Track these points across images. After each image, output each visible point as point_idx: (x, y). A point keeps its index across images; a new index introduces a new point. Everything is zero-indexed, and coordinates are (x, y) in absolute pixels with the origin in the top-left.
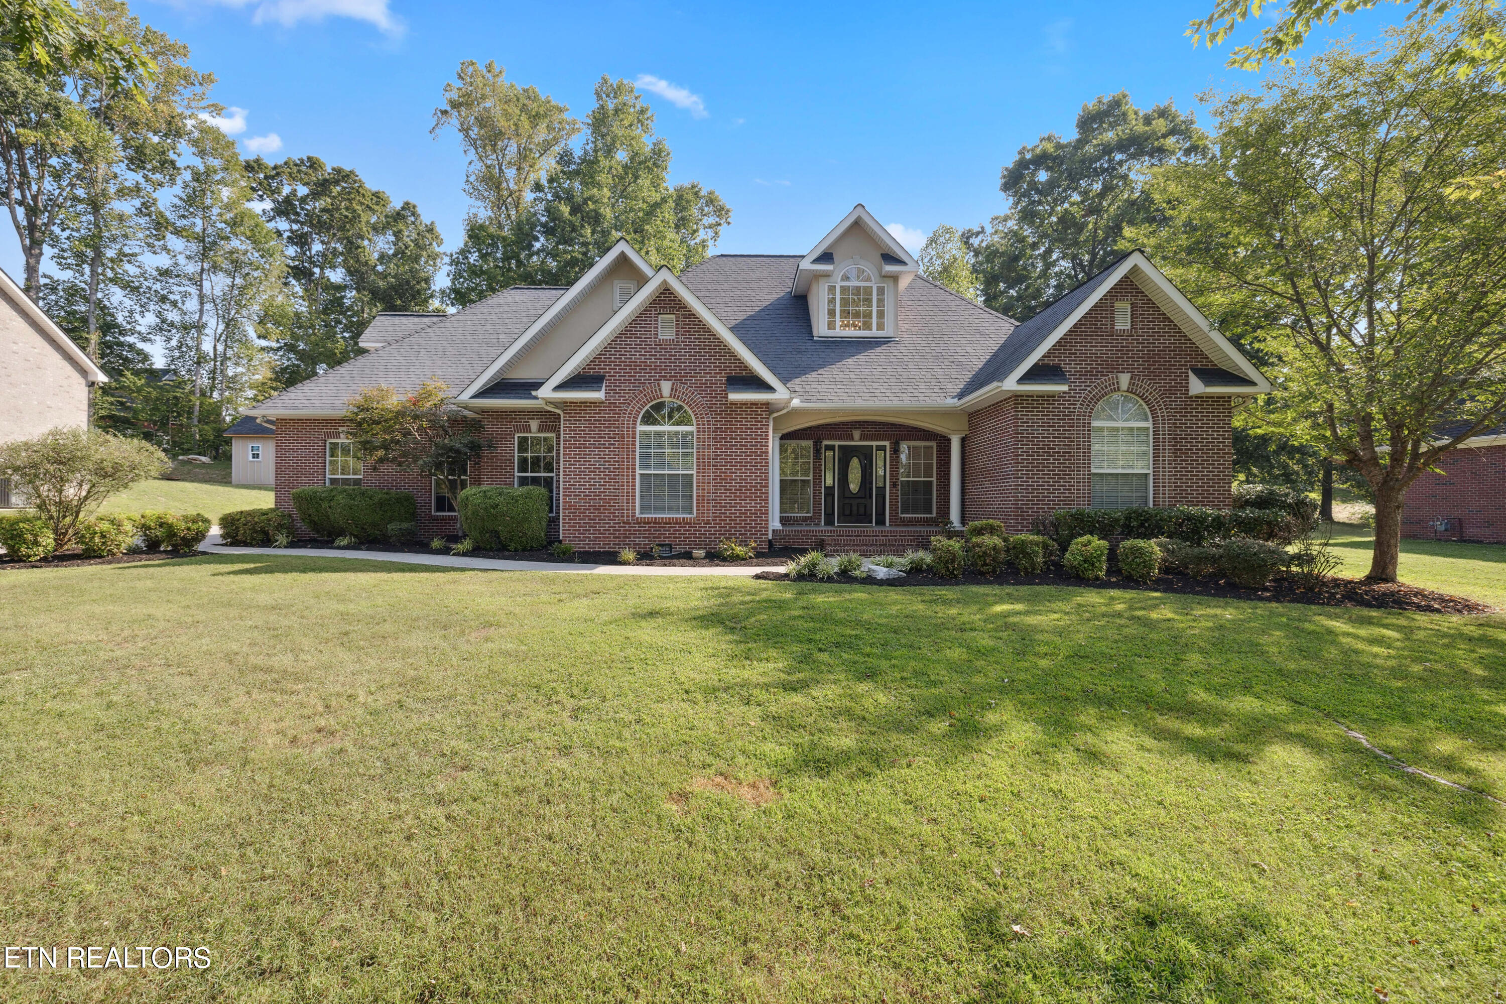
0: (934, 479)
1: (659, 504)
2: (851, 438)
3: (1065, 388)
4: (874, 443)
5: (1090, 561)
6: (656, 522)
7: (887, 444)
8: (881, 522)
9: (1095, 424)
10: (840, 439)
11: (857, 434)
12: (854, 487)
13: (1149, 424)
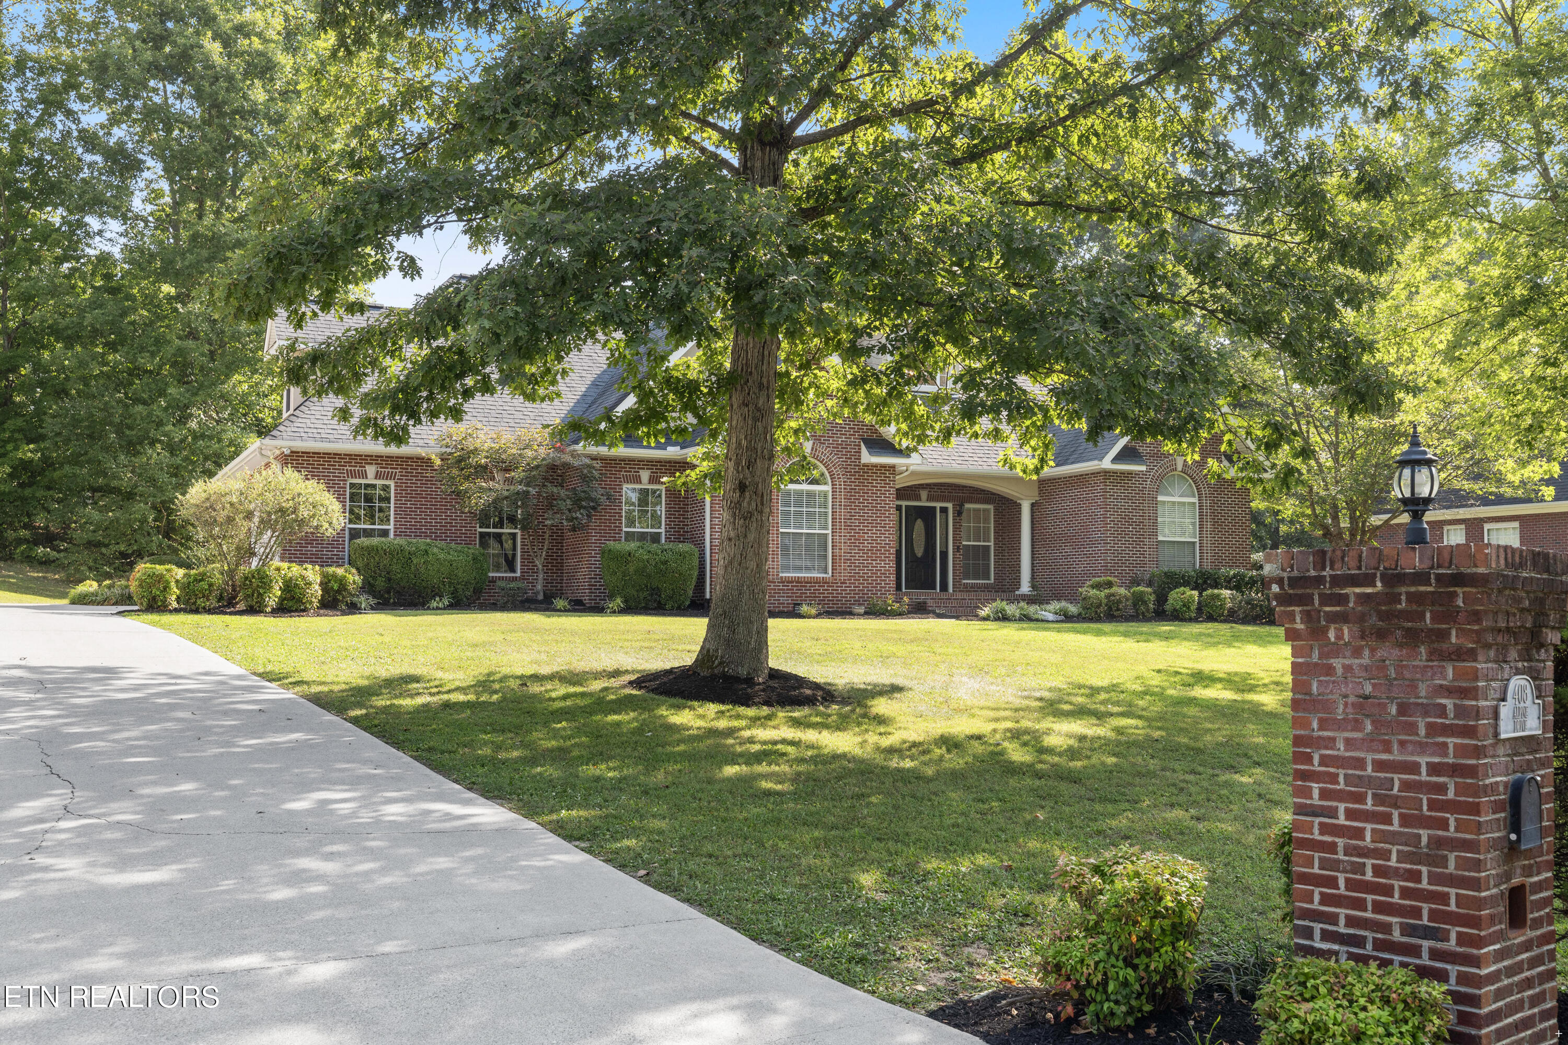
0: (992, 544)
1: (798, 563)
2: (919, 499)
3: (1143, 468)
4: (938, 505)
5: (1186, 605)
6: (798, 581)
7: (949, 505)
8: (944, 587)
9: (1160, 498)
10: (908, 499)
11: (924, 494)
12: (919, 551)
13: (1195, 500)
